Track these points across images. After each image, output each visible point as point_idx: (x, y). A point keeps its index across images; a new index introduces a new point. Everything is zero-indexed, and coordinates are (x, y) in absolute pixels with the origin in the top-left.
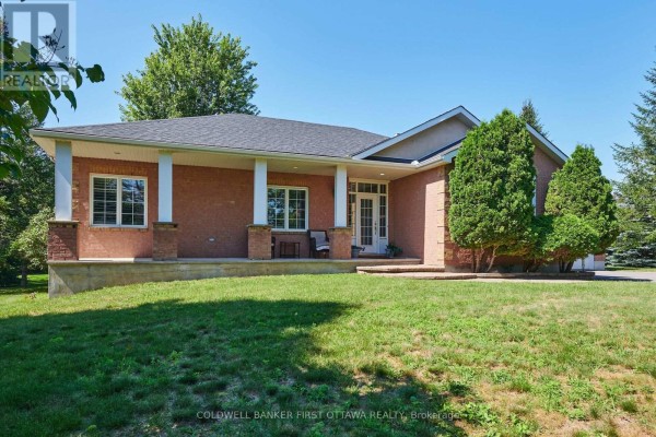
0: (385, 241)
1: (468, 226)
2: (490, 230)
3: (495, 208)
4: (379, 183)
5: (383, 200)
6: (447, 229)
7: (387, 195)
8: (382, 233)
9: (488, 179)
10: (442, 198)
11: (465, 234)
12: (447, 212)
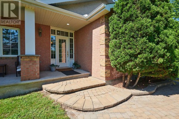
0: (73, 61)
1: (128, 57)
2: (149, 61)
3: (153, 42)
4: (69, 31)
5: (71, 41)
6: (107, 57)
7: (73, 38)
8: (71, 57)
9: (148, 17)
10: (103, 37)
11: (125, 63)
12: (107, 46)
